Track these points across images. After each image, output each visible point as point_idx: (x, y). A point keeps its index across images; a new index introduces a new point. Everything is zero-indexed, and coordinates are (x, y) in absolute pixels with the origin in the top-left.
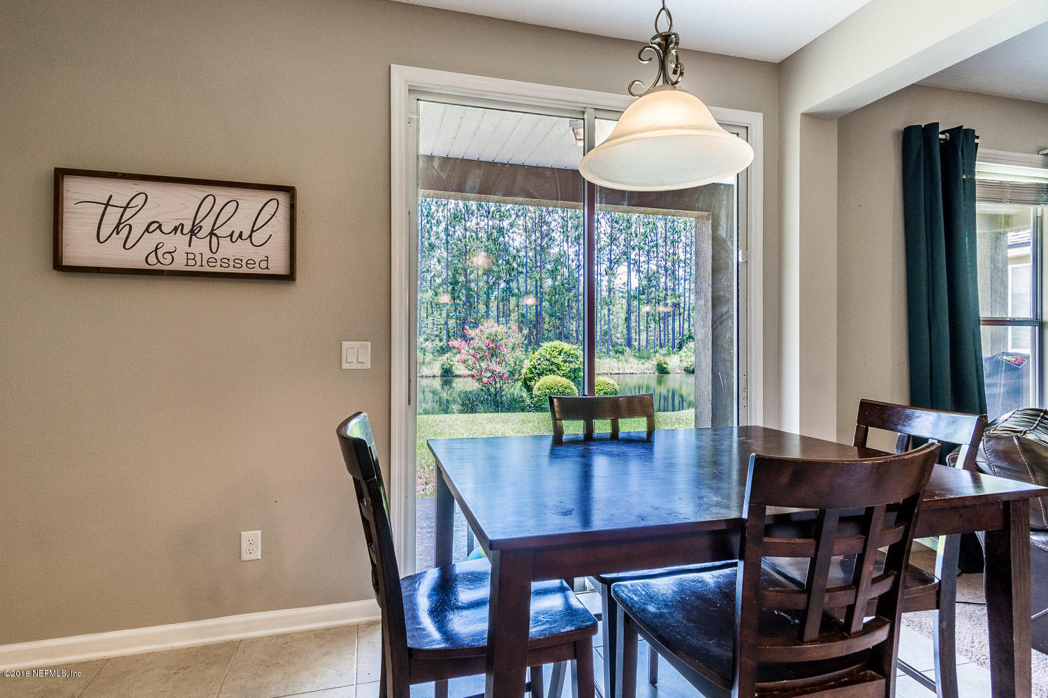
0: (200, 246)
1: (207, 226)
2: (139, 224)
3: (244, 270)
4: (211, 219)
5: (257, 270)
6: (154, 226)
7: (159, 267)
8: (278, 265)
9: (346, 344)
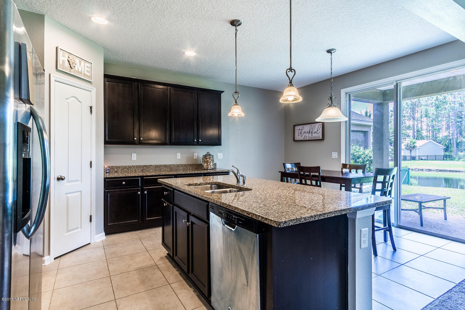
0: (310, 135)
1: (311, 131)
2: (303, 132)
3: (316, 139)
4: (312, 130)
5: (318, 139)
6: (305, 132)
7: (305, 139)
8: (321, 138)
9: (333, 153)
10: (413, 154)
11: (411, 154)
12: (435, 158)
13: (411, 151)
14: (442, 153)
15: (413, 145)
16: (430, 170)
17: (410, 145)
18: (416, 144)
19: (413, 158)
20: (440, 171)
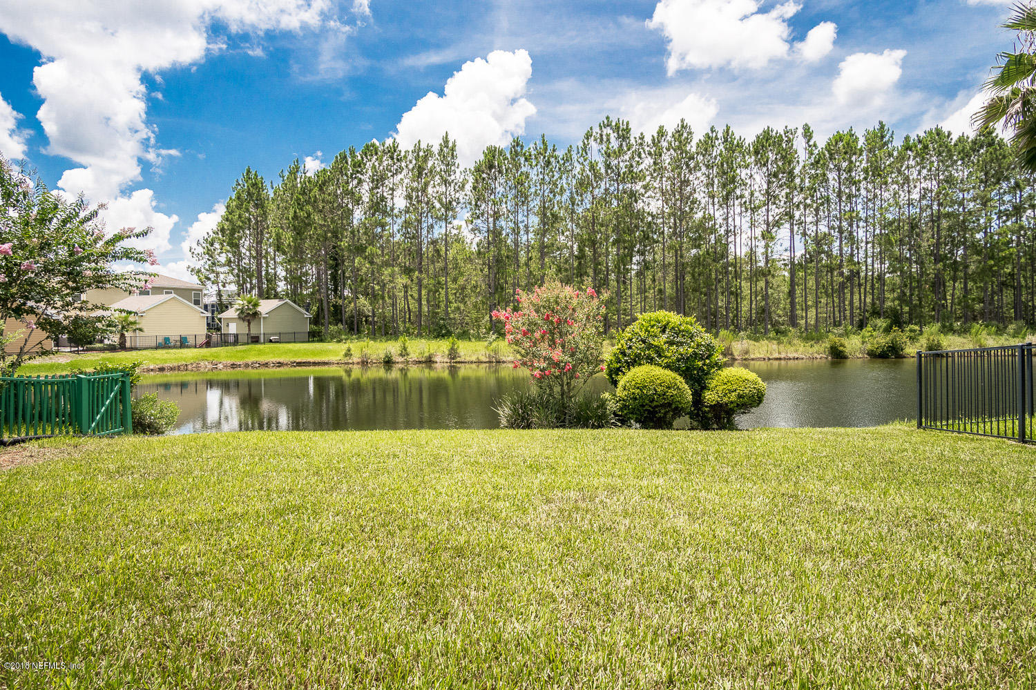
10: (254, 332)
11: (249, 330)
12: (294, 338)
13: (249, 323)
14: (308, 327)
15: (254, 311)
16: (280, 364)
17: (248, 309)
18: (259, 309)
19: (255, 340)
20: (300, 364)
